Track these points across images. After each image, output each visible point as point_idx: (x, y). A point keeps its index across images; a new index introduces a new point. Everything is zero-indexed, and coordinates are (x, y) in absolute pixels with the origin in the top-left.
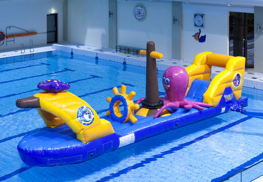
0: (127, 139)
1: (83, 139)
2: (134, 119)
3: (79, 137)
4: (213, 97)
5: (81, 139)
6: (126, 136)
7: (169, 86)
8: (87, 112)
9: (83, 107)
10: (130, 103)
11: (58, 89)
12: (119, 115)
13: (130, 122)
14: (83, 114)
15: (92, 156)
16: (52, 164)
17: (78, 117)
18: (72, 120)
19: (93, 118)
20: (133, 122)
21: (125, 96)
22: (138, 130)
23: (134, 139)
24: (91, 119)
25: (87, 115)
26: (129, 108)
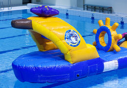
0: (111, 64)
1: (70, 59)
2: (117, 48)
3: (66, 58)
5: (68, 60)
6: (110, 62)
8: (74, 35)
9: (70, 31)
10: (114, 33)
11: (48, 13)
12: (104, 45)
13: (114, 51)
14: (70, 36)
15: (78, 76)
16: (42, 81)
17: (65, 39)
18: (60, 41)
19: (80, 41)
20: (117, 50)
21: (109, 27)
22: (121, 58)
23: (118, 65)
24: (77, 42)
25: (74, 38)
26: (113, 38)
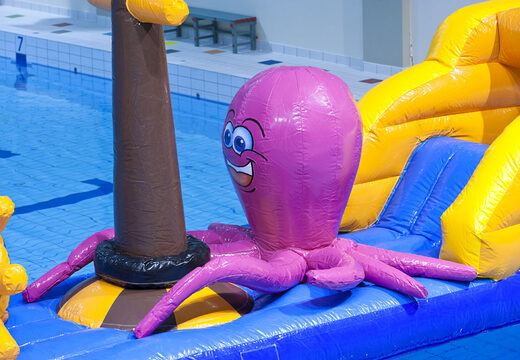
4: (491, 226)
7: (248, 169)
